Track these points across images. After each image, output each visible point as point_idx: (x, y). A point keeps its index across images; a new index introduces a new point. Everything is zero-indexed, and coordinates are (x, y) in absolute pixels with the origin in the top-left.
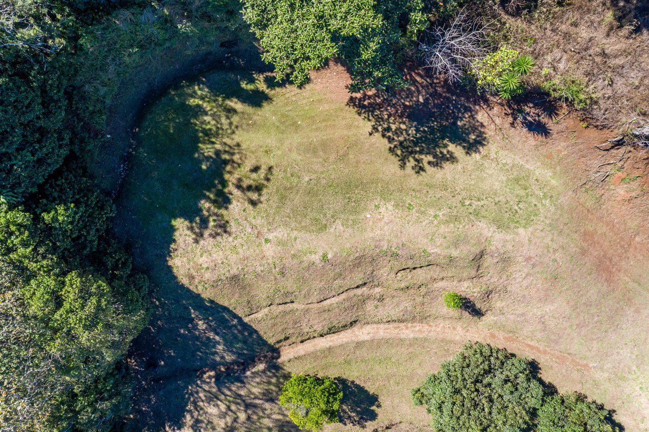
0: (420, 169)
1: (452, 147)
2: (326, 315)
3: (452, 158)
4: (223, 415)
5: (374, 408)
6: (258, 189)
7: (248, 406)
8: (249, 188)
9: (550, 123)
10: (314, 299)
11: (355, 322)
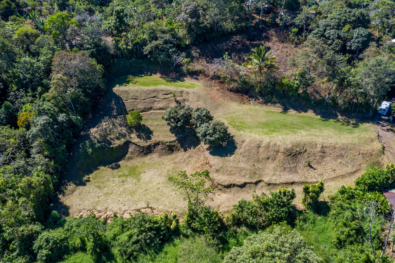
0: (170, 83)
2: (144, 104)
3: (177, 82)
4: (106, 125)
5: (151, 135)
7: (114, 125)
8: (134, 83)
9: (199, 78)
10: (142, 99)
11: (151, 108)
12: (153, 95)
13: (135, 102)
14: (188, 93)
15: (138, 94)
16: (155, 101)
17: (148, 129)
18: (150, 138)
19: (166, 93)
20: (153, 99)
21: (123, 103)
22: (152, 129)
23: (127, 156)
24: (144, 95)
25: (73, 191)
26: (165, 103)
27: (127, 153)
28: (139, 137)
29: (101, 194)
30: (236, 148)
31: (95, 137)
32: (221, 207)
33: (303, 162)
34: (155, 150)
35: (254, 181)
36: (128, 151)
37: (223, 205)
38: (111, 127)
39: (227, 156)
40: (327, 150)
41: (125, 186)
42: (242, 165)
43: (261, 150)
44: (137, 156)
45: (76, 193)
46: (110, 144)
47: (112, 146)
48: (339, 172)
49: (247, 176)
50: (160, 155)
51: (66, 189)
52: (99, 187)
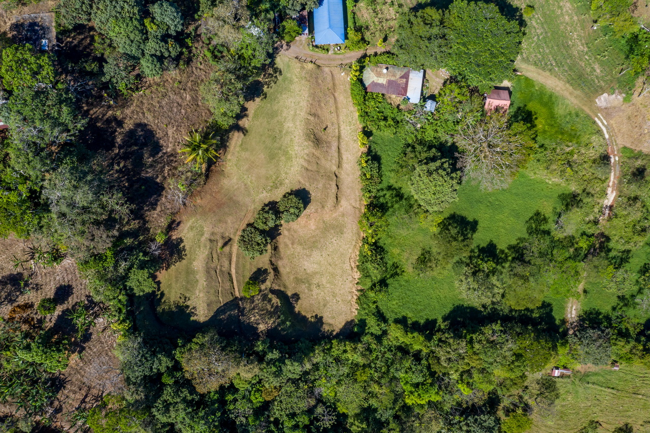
0: (186, 255)
1: (181, 246)
3: (184, 246)
4: (255, 316)
5: (262, 269)
6: (186, 298)
7: (253, 309)
8: (185, 300)
9: (178, 221)
10: (218, 285)
11: (229, 274)
12: (213, 272)
13: (222, 293)
14: (213, 234)
15: (212, 291)
16: (221, 270)
17: (255, 273)
18: (266, 270)
19: (211, 259)
20: (218, 272)
21: (224, 305)
22: (254, 270)
23: (282, 289)
24: (213, 283)
25: (330, 325)
26: (224, 259)
27: (280, 290)
28: (264, 281)
29: (335, 301)
30: (304, 189)
31: (274, 322)
32: (355, 206)
33: (321, 134)
34: (275, 264)
35: (335, 178)
36: (278, 290)
37: (354, 204)
38: (256, 311)
39: (310, 197)
40: (313, 111)
41: (324, 284)
42: (320, 186)
43: (310, 168)
44: (281, 280)
45: (331, 321)
46: (277, 306)
47: (279, 305)
48: (333, 109)
49: (331, 183)
50: (281, 258)
51: (328, 330)
52: (325, 306)
